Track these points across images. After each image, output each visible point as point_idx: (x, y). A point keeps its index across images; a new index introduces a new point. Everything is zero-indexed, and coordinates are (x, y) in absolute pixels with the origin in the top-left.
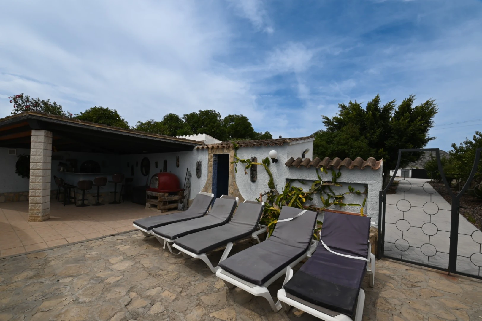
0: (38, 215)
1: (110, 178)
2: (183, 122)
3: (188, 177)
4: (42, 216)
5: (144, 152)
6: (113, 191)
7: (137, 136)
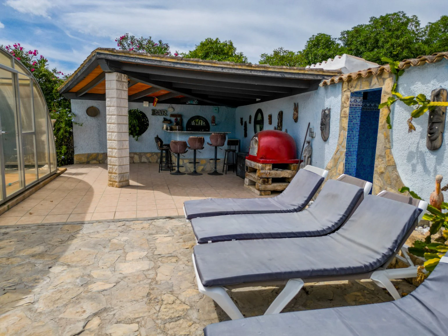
0: (115, 180)
1: (207, 139)
2: (340, 47)
3: (308, 138)
4: (120, 182)
5: (258, 100)
6: (213, 157)
7: (222, 70)
